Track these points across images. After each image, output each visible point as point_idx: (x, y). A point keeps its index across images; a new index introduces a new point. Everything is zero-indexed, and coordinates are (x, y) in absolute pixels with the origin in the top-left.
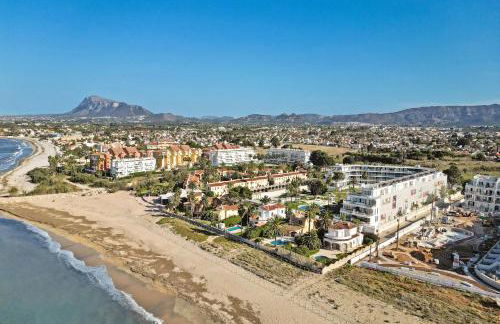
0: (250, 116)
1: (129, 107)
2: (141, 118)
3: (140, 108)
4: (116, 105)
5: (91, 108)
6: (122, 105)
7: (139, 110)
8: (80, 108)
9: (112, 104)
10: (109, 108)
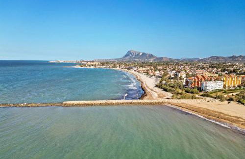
0: (211, 57)
1: (146, 54)
2: (152, 59)
3: (152, 55)
4: (141, 54)
5: (130, 55)
6: (143, 54)
7: (151, 56)
8: (126, 56)
9: (139, 53)
10: (138, 56)
